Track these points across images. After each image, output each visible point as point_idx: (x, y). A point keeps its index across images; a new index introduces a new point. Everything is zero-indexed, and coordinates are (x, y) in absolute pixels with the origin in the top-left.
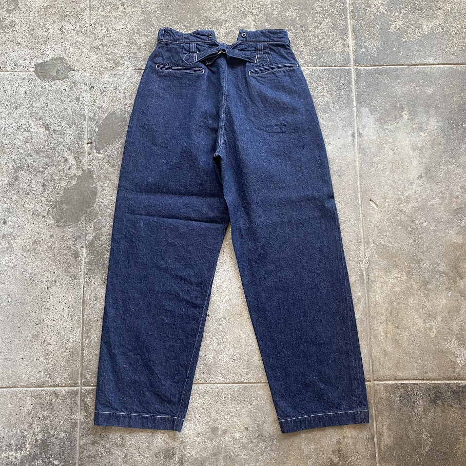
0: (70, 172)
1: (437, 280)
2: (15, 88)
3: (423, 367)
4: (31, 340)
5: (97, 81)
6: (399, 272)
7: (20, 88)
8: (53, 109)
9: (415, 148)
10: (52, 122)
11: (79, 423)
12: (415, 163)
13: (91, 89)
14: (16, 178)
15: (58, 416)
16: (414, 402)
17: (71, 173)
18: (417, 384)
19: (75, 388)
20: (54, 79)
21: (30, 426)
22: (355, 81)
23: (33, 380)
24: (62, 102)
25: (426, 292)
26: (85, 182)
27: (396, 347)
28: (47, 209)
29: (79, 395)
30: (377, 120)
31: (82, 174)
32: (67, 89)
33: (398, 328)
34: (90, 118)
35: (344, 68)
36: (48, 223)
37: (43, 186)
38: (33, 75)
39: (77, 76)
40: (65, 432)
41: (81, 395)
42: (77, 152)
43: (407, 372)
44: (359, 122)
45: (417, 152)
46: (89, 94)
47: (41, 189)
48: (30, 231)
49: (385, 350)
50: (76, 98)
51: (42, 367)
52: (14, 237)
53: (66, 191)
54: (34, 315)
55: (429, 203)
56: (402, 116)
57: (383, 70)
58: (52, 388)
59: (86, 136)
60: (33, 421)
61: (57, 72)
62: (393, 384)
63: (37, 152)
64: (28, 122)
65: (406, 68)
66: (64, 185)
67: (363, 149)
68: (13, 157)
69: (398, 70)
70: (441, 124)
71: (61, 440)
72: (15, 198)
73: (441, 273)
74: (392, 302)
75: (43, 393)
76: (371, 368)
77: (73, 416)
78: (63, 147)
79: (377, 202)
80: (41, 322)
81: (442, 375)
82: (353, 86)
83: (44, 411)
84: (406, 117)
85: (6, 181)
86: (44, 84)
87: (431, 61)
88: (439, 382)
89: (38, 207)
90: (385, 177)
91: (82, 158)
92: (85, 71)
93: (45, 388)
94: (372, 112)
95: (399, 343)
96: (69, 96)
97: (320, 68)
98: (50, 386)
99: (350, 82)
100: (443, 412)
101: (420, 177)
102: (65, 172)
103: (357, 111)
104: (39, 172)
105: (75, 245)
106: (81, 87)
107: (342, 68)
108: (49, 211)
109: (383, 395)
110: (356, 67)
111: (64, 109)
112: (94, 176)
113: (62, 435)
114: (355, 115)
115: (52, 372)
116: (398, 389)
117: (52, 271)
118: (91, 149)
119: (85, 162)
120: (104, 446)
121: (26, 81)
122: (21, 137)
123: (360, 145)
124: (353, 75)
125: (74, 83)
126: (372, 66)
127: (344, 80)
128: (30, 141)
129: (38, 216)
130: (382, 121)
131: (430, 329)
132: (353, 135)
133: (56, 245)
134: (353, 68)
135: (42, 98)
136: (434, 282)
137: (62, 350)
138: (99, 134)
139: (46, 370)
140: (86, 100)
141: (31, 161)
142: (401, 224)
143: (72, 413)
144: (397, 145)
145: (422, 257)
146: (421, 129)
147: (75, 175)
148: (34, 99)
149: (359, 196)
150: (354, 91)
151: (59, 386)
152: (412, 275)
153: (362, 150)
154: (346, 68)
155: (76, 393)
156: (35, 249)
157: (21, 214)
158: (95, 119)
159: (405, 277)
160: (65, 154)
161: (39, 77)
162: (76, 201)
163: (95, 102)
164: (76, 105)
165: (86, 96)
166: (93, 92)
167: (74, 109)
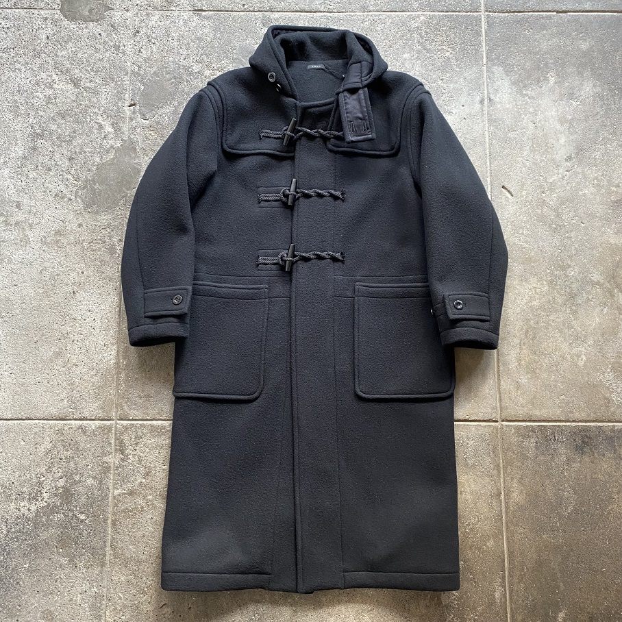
0: (105, 142)
1: (589, 293)
2: (35, 30)
3: (568, 404)
4: (50, 359)
5: (144, 24)
6: (539, 281)
7: (40, 31)
8: (85, 60)
9: (562, 121)
10: (83, 76)
11: (112, 466)
12: (562, 141)
13: (135, 35)
14: (35, 149)
15: (85, 458)
16: (555, 450)
17: (107, 144)
18: (559, 426)
19: (108, 423)
20: (86, 21)
21: (49, 470)
22: (486, 32)
23: (54, 411)
24: (97, 50)
25: (573, 308)
26: (125, 156)
27: (532, 378)
28: (74, 189)
29: (113, 431)
30: (513, 83)
31: (121, 145)
32: (103, 34)
33: (535, 354)
34: (133, 73)
35: (471, 14)
36: (76, 208)
37: (71, 159)
38: (58, 14)
39: (117, 16)
40: (95, 478)
41: (116, 431)
42: (116, 116)
43: (546, 411)
44: (490, 85)
45: (566, 125)
46: (132, 42)
47: (67, 163)
48: (52, 218)
49: (517, 382)
50: (115, 46)
51: (65, 395)
52: (31, 225)
53: (100, 167)
54: (56, 326)
55: (580, 193)
56: (546, 79)
57: (523, 18)
58: (78, 422)
59: (127, 95)
60: (52, 463)
61: (91, 11)
62: (527, 426)
63: (62, 115)
64: (51, 76)
65: (554, 16)
66: (98, 160)
67: (495, 121)
68: (31, 120)
69: (543, 18)
70: (598, 89)
71: (90, 488)
72: (33, 174)
73: (594, 284)
74: (529, 320)
75: (66, 428)
76: (498, 404)
77: (105, 459)
78: (97, 110)
79: (512, 190)
80: (65, 336)
81: (592, 415)
82: (483, 38)
83: (67, 450)
84: (552, 80)
85: (21, 152)
86: (72, 26)
87: (588, 6)
88: (588, 424)
89: (62, 188)
90: (523, 158)
91: (121, 125)
92: (127, 11)
93: (69, 422)
94: (507, 73)
95: (536, 373)
96: (105, 43)
97: (440, 13)
98: (76, 420)
99: (479, 34)
100: (593, 462)
101: (569, 158)
102: (100, 142)
103: (487, 71)
104: (64, 142)
105: (110, 237)
106: (122, 32)
107: (469, 14)
108: (77, 192)
109: (514, 440)
110: (487, 13)
111: (99, 59)
112: (137, 147)
113: (90, 481)
114: (485, 76)
115: (78, 401)
116: (534, 432)
117: (80, 271)
118: (134, 113)
119: (125, 129)
120: (145, 497)
121: (49, 22)
122: (41, 96)
123: (491, 115)
124: (483, 23)
125: (112, 26)
126: (509, 12)
127: (472, 30)
128: (54, 101)
129: (63, 198)
130: (521, 84)
131: (578, 356)
132: (482, 102)
133: (85, 237)
134: (483, 15)
135: (70, 45)
136: (584, 295)
137: (93, 373)
138: (145, 95)
139: (70, 399)
140: (128, 49)
141: (54, 127)
142: (542, 219)
143: (104, 454)
144: (540, 117)
145: (569, 262)
146: (571, 96)
147: (112, 147)
148: (59, 46)
149: (489, 181)
150: (484, 44)
151: (87, 420)
152: (556, 285)
153: (492, 121)
154: (474, 14)
155: (110, 428)
156: (58, 241)
157: (40, 195)
158: (139, 75)
159: (546, 288)
160: (100, 119)
161: (65, 16)
162: (113, 180)
163: (140, 51)
164: (115, 55)
165: (129, 43)
166: (138, 38)
167: (112, 60)
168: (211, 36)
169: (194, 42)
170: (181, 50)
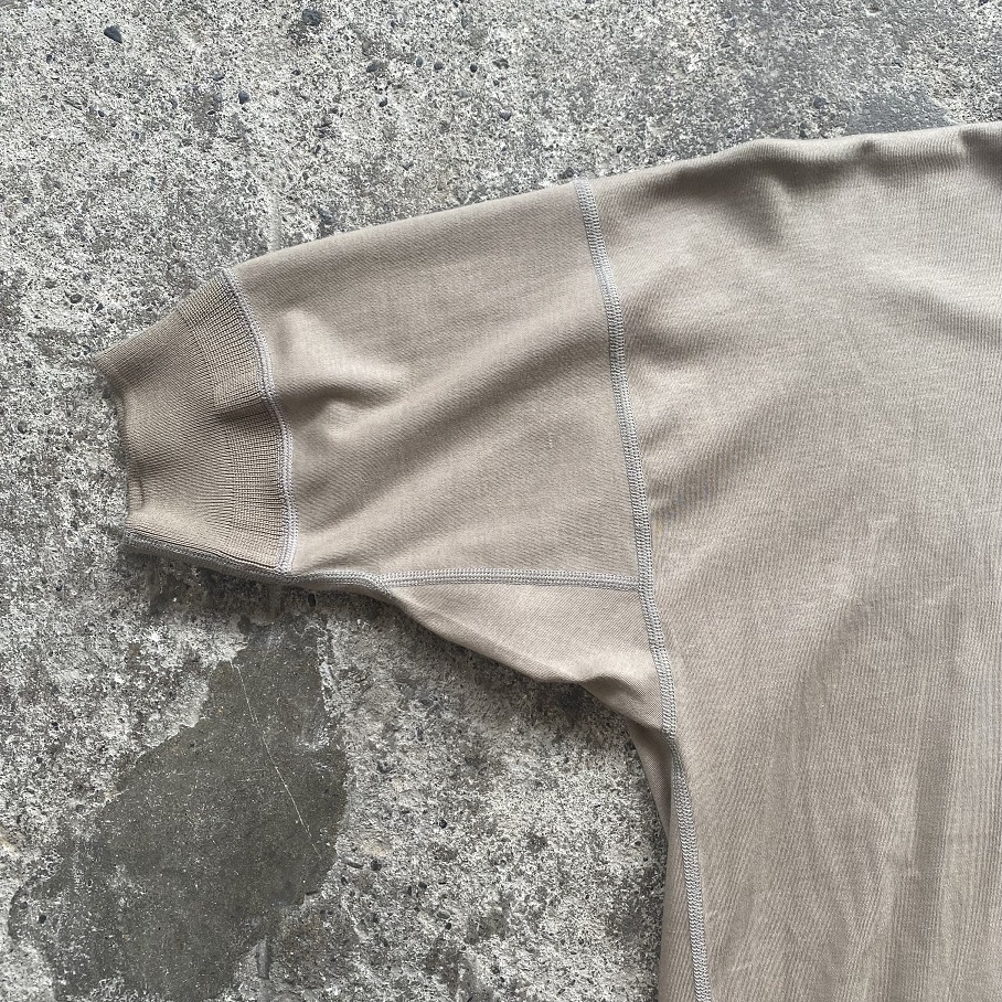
0: (155, 637)
8: (36, 178)
10: (31, 270)
13: (298, 37)
24: (100, 125)
26: (262, 717)
32: (128, 29)
46: (284, 75)
50: (193, 95)
53: (131, 771)
66: (117, 731)
96: (141, 84)
102: (127, 635)
106: (229, 19)
108: (18, 909)
111: (113, 177)
112: (324, 668)
140: (266, 115)
147: (192, 663)
162: (204, 848)
163: (325, 130)
164: (193, 152)
165: (267, 84)
166: (316, 55)
167: (181, 180)
168: (708, 42)
169: (615, 78)
170: (547, 128)
